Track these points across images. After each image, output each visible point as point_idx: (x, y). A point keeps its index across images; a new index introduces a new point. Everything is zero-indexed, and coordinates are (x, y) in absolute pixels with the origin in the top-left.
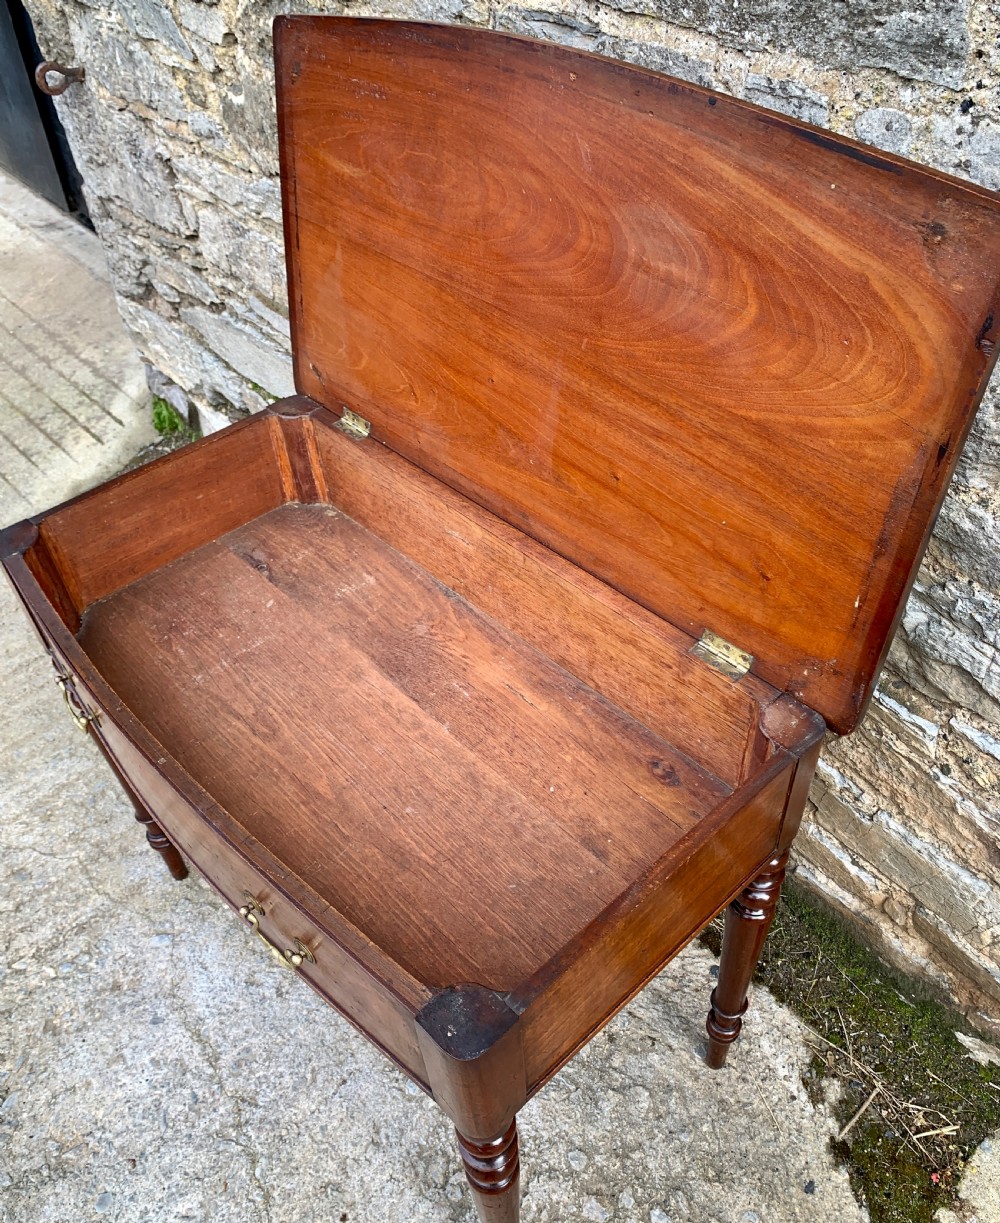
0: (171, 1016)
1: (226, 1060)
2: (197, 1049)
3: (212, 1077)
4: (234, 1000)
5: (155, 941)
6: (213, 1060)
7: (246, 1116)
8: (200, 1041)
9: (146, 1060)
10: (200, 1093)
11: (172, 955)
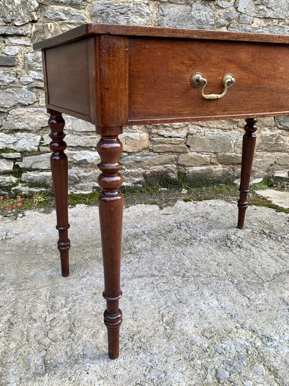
0: (124, 282)
1: (155, 273)
2: (145, 278)
3: (160, 278)
4: (132, 266)
5: (84, 279)
6: (154, 276)
7: (182, 274)
8: (142, 277)
9: (138, 291)
10: (164, 281)
11: (96, 277)
